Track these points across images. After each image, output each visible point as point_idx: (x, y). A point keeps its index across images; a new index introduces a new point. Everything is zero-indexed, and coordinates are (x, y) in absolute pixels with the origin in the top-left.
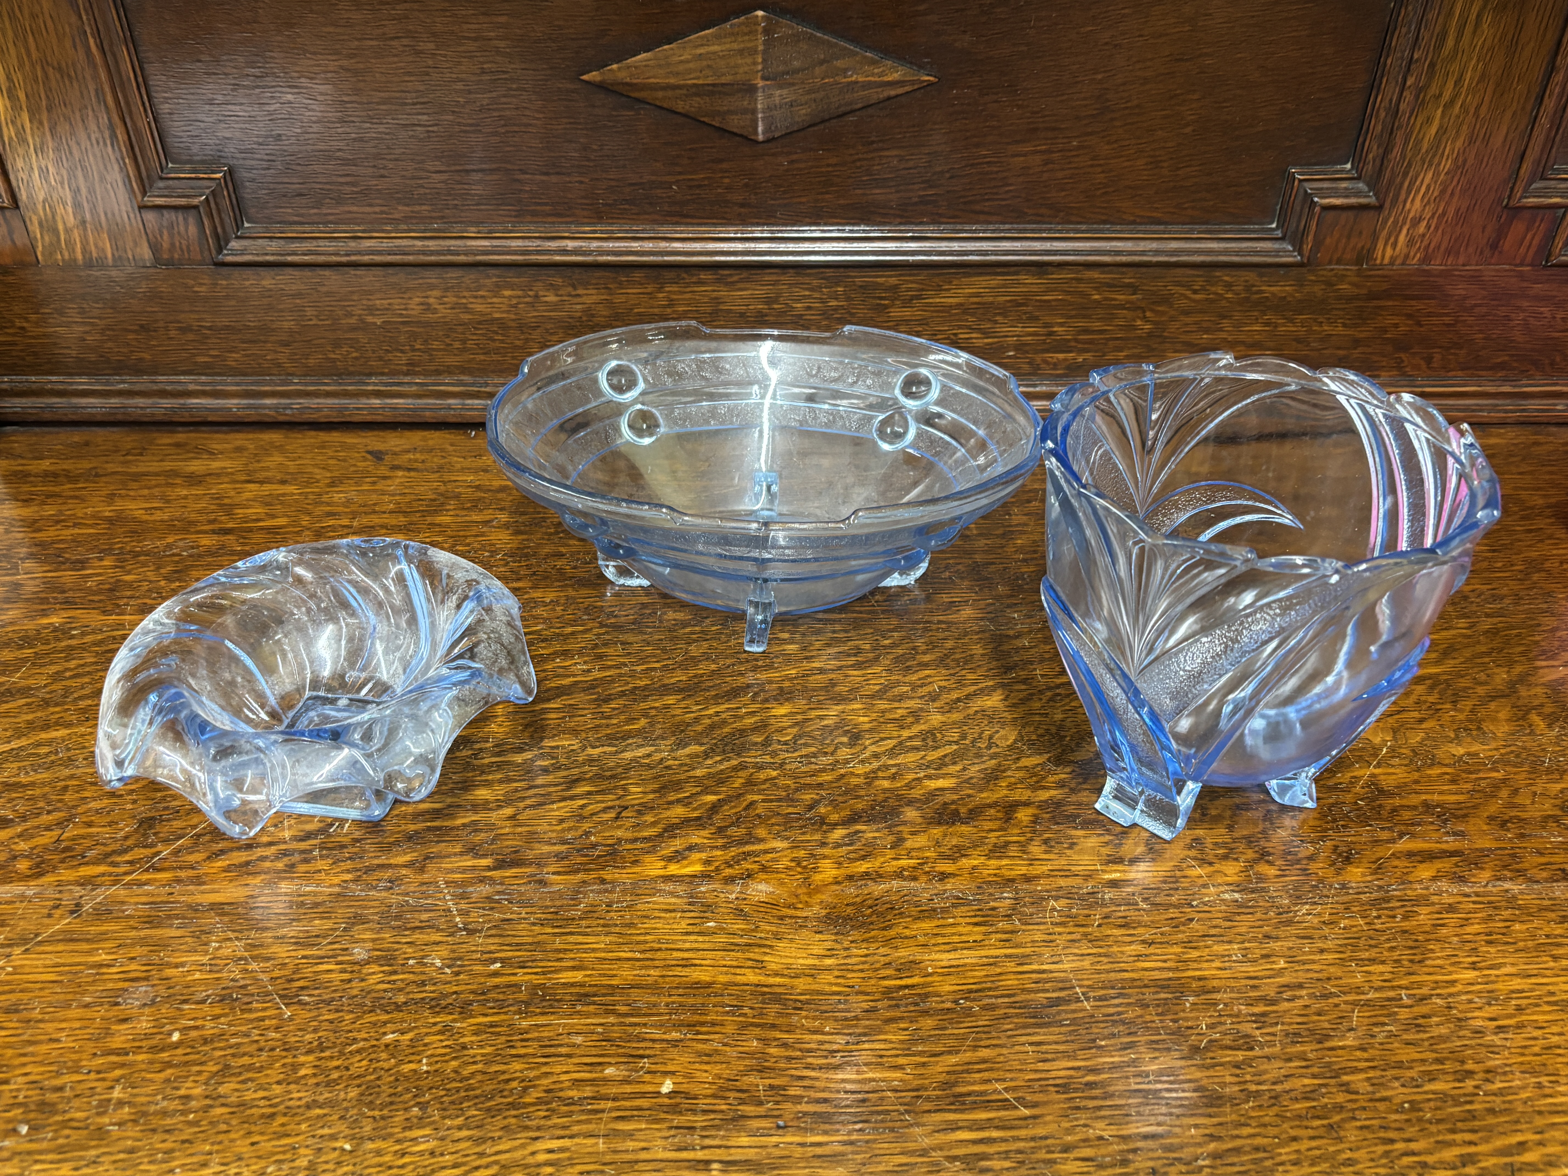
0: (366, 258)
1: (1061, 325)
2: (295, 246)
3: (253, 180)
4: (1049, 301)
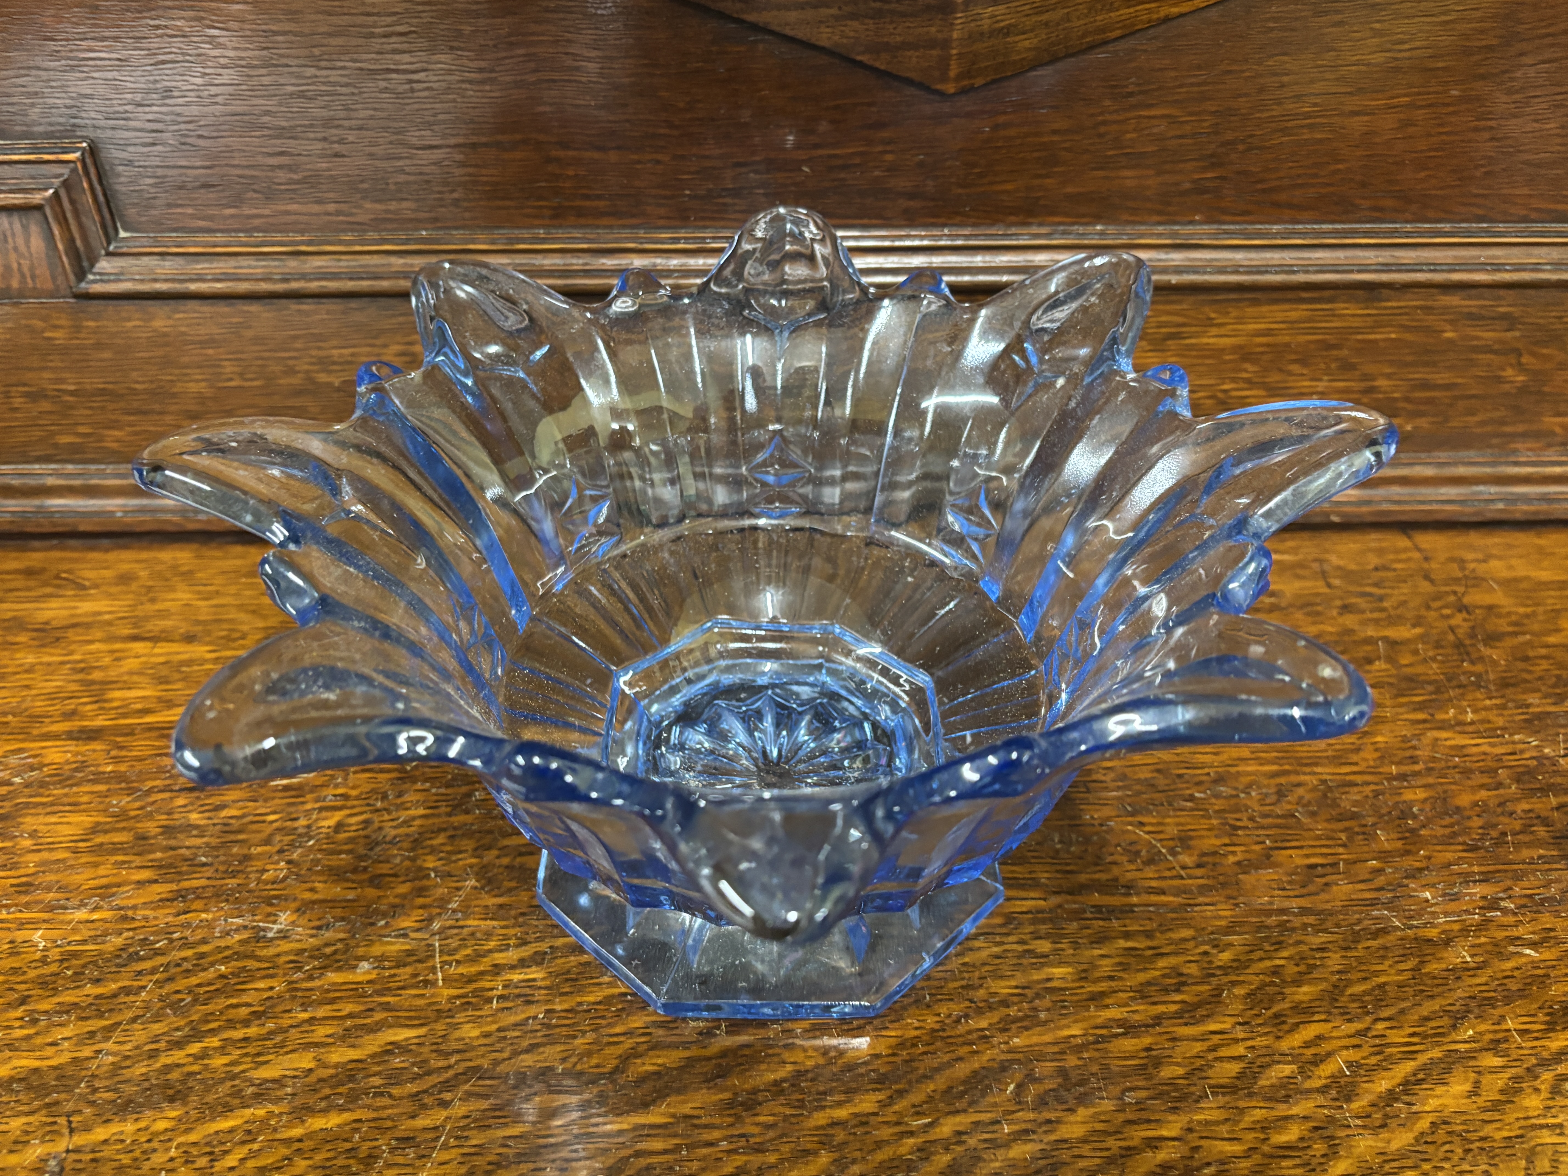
0: (314, 286)
1: (1389, 376)
2: (201, 267)
3: (129, 163)
4: (1376, 341)
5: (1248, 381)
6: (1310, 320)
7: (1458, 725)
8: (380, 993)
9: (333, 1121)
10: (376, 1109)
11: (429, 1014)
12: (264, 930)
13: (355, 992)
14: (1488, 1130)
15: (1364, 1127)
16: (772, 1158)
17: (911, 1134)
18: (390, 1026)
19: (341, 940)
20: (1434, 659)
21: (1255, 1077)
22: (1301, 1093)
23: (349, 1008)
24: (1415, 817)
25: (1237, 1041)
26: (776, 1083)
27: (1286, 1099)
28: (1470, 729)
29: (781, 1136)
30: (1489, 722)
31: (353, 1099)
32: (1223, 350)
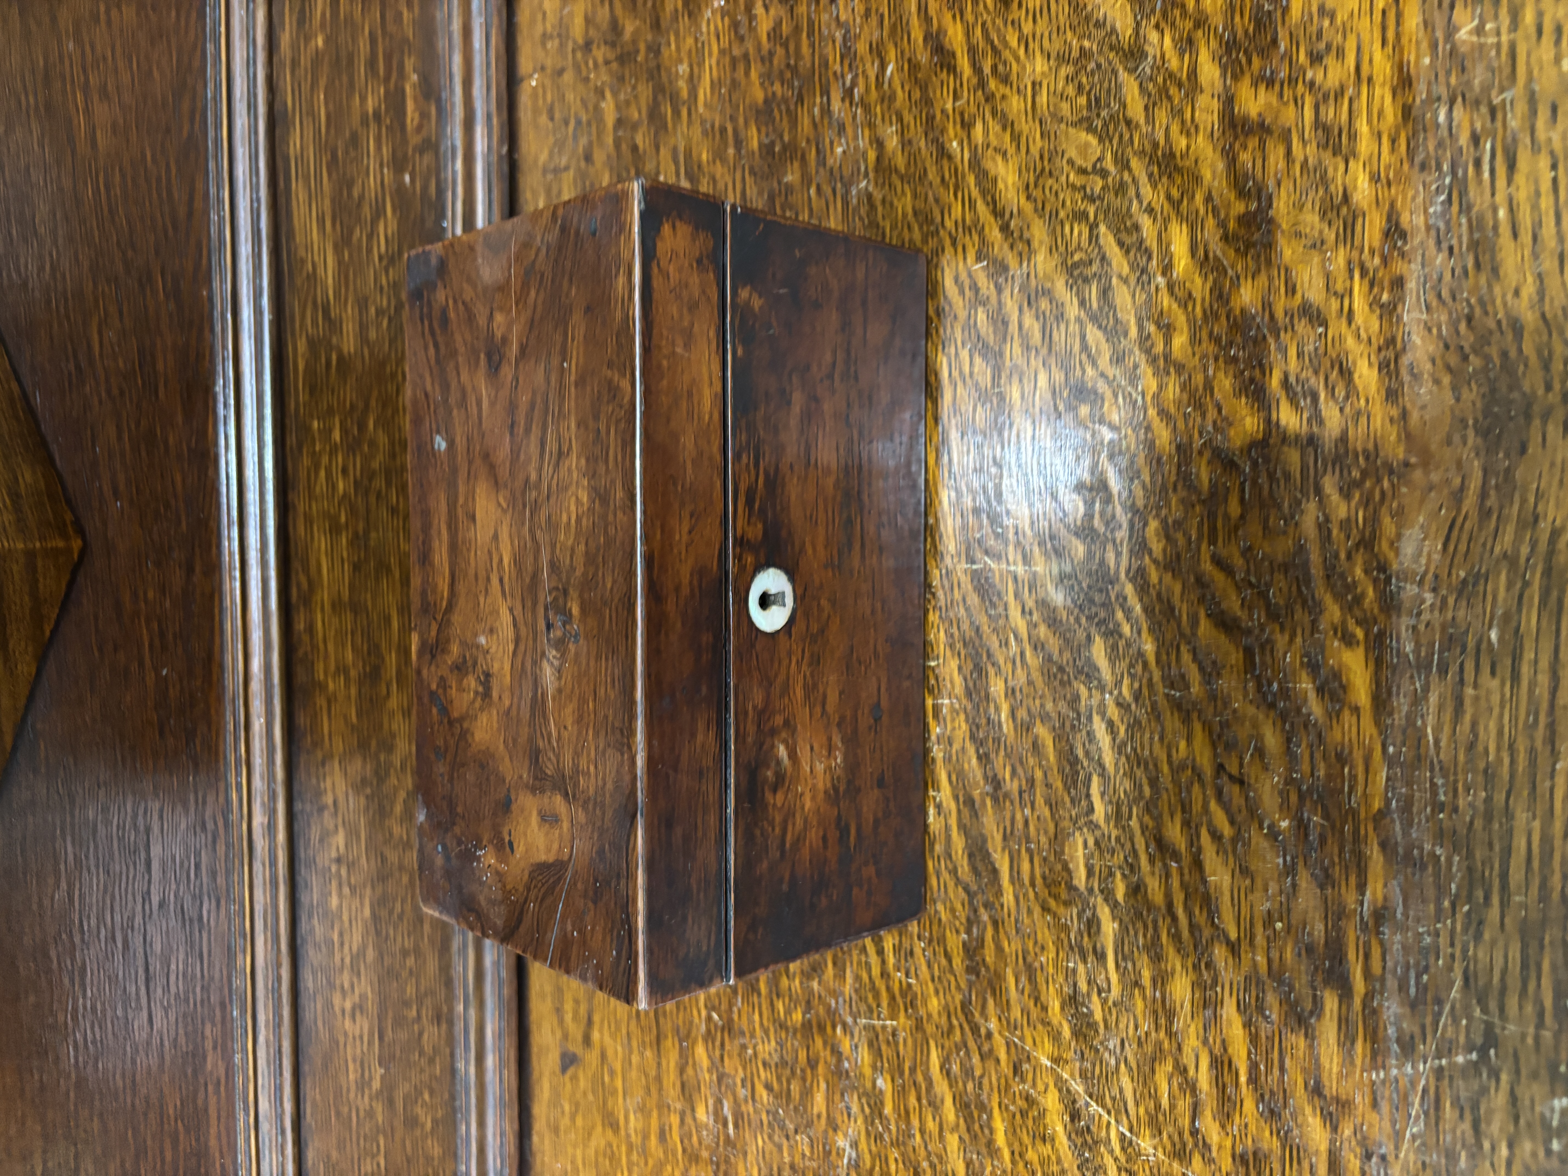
0: (288, 1106)
4: (328, 114)
5: (370, 237)
6: (307, 179)
7: (693, 81)
8: (902, 1074)
9: (1000, 1126)
10: (992, 1089)
11: (919, 1036)
12: (850, 1159)
13: (901, 1093)
14: (1035, 151)
15: (1029, 261)
16: (1039, 774)
17: (1022, 654)
18: (928, 1068)
19: (859, 1099)
20: (634, 88)
21: (986, 346)
22: (1000, 308)
23: (912, 1101)
24: (773, 143)
25: (957, 354)
26: (979, 758)
27: (1005, 323)
28: (696, 70)
29: (1021, 763)
30: (690, 51)
31: (983, 1107)
32: (340, 262)
